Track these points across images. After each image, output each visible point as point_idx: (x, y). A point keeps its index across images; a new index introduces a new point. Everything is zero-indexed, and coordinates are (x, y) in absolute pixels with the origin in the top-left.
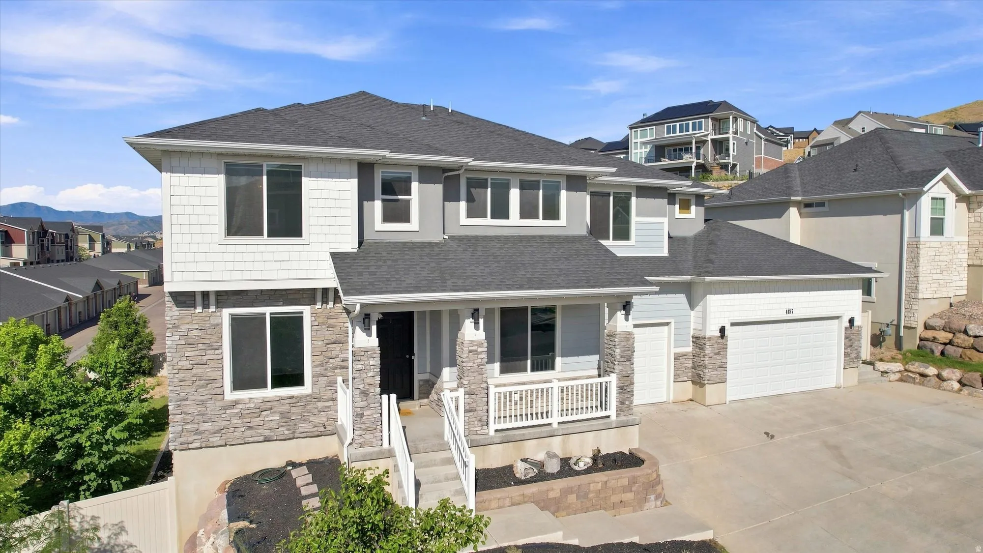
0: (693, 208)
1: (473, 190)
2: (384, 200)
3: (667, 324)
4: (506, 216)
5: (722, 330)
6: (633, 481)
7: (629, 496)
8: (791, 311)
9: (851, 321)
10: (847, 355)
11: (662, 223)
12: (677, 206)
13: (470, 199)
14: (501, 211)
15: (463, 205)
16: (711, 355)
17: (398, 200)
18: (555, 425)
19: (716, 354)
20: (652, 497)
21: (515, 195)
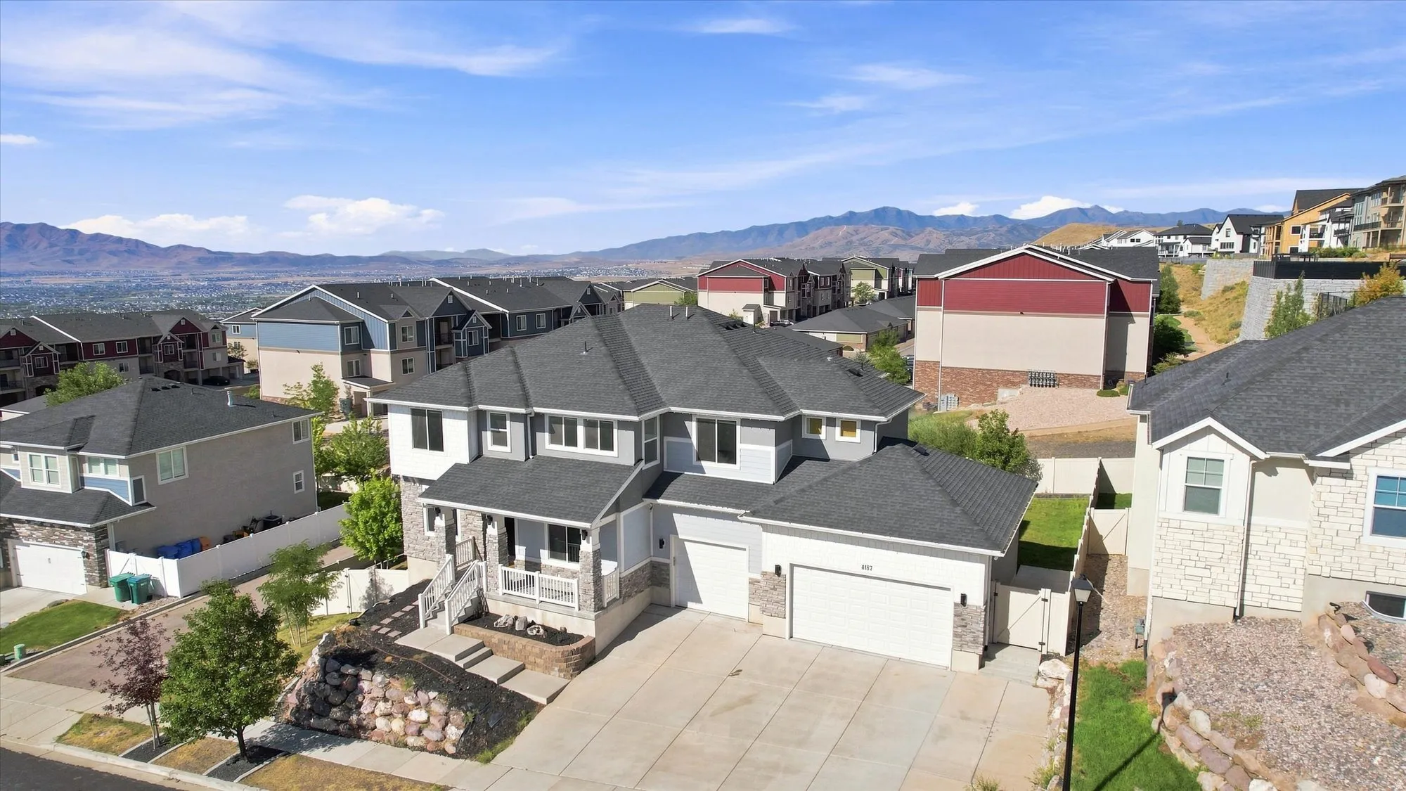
0: (858, 431)
1: (553, 425)
2: (492, 431)
3: (745, 550)
4: (575, 444)
5: (778, 569)
6: (542, 652)
7: (538, 661)
8: (870, 568)
9: (964, 598)
10: (956, 635)
11: (769, 452)
12: (838, 429)
13: (552, 431)
14: (572, 441)
15: (547, 435)
16: (766, 588)
17: (500, 432)
18: (538, 602)
19: (771, 589)
20: (556, 669)
21: (581, 431)
